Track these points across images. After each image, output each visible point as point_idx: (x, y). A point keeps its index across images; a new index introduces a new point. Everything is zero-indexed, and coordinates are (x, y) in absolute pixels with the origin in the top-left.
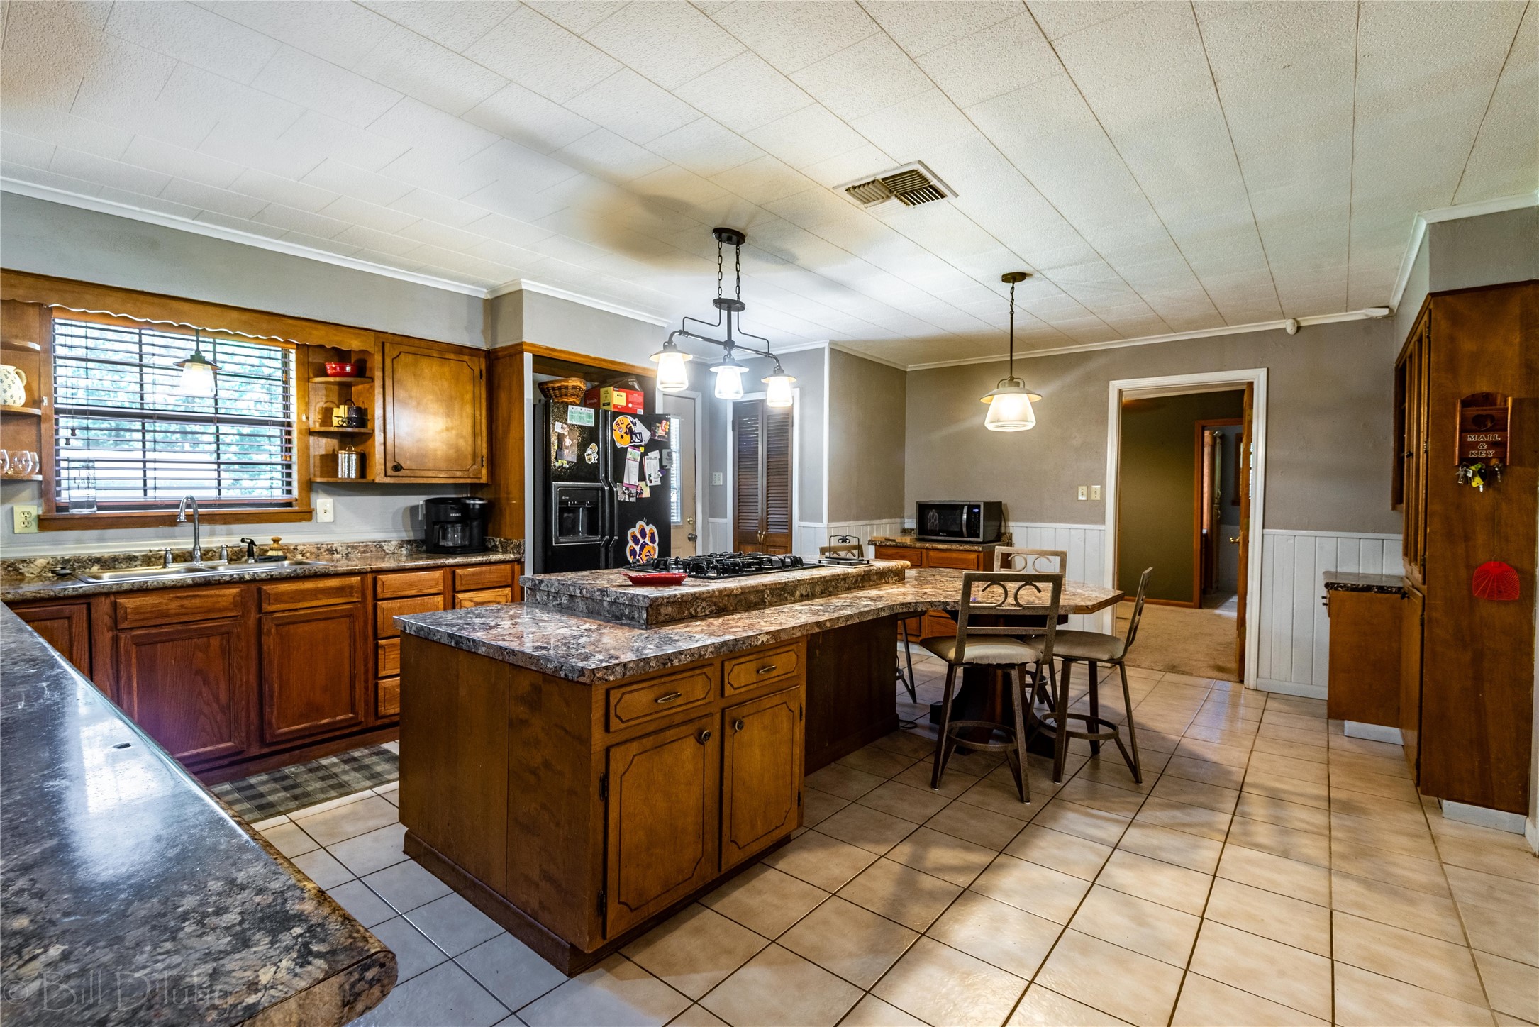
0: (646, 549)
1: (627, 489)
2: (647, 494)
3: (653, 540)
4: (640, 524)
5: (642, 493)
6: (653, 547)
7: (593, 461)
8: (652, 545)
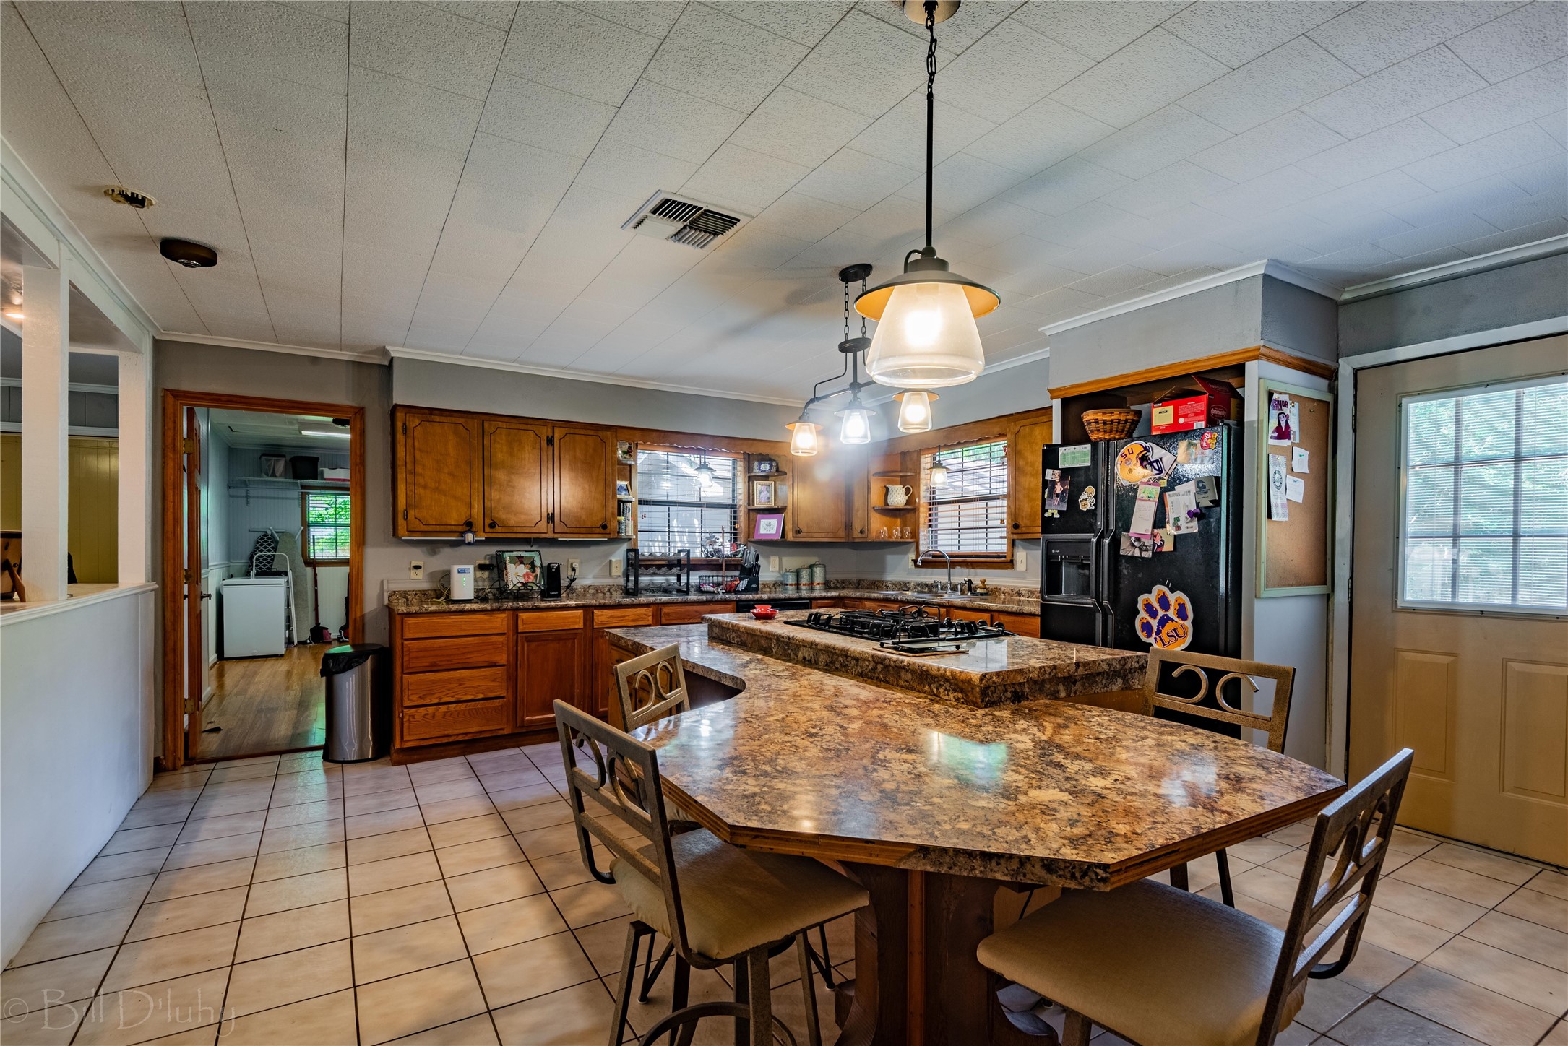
0: (1169, 627)
1: (1138, 540)
2: (1168, 547)
3: (1182, 613)
4: (1159, 589)
5: (1162, 545)
6: (1182, 626)
7: (1089, 507)
8: (1180, 621)
